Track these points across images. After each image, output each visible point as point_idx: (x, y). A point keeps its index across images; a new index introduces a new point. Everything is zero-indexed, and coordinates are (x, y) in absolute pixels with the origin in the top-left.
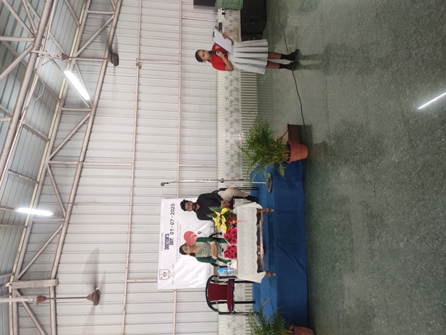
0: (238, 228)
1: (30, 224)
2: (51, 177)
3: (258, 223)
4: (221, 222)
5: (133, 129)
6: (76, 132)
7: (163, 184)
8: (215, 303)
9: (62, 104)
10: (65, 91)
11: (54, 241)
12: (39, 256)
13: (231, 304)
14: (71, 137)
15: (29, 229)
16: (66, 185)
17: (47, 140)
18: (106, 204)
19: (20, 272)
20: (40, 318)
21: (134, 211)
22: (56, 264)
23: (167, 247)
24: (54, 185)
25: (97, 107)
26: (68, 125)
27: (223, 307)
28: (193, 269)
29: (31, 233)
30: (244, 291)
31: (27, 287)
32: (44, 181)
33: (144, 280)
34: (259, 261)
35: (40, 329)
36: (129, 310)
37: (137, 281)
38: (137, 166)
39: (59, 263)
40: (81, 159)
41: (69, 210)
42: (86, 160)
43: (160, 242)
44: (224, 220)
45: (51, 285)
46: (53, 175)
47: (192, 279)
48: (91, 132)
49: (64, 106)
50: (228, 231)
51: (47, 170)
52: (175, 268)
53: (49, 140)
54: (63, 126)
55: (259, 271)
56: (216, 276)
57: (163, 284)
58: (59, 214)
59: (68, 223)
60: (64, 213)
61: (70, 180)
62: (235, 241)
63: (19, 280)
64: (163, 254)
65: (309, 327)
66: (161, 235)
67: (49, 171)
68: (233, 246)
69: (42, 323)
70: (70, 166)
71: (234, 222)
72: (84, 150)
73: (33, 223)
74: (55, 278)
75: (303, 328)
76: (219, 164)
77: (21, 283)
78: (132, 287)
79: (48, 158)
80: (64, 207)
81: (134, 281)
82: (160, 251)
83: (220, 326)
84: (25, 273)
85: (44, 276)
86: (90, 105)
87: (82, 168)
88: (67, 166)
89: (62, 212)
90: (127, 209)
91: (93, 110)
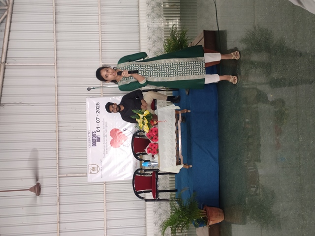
0: (160, 127)
4: (143, 123)
5: (52, 27)
8: (141, 192)
13: (156, 192)
21: (60, 111)
23: (94, 144)
27: (149, 196)
28: (120, 164)
30: (168, 182)
33: (74, 174)
36: (62, 201)
37: (68, 175)
38: (59, 66)
40: (3, 60)
42: (8, 61)
43: (88, 139)
44: (146, 121)
47: (120, 172)
48: (10, 31)
50: (150, 131)
52: (103, 163)
57: (92, 178)
62: (156, 139)
64: (91, 150)
65: (220, 208)
66: (88, 133)
68: (155, 143)
71: (155, 122)
72: (5, 51)
78: (64, 181)
81: (65, 175)
82: (88, 148)
83: (147, 212)
86: (6, 3)
91: (10, 7)
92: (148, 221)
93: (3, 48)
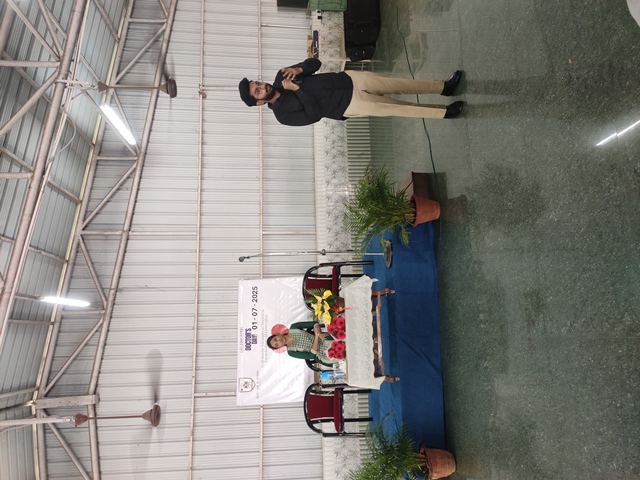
0: (347, 316)
1: (59, 318)
2: (85, 253)
3: (374, 310)
4: (323, 310)
5: (196, 184)
6: (118, 189)
7: (241, 260)
8: (316, 422)
9: (97, 151)
10: (101, 133)
11: (91, 342)
12: (71, 364)
13: (340, 422)
14: (111, 197)
15: (57, 326)
16: (106, 264)
17: (77, 202)
18: (161, 289)
19: (47, 386)
20: (76, 449)
21: (201, 298)
22: (95, 374)
23: (248, 347)
24: (90, 264)
25: (146, 154)
26: (107, 179)
27: (329, 427)
28: (285, 377)
29: (59, 332)
30: (357, 406)
31: (56, 406)
32: (75, 260)
33: (218, 394)
34: (376, 362)
35: (77, 463)
36: (198, 435)
37: (209, 394)
38: (203, 235)
39: (99, 372)
40: (126, 228)
41: (111, 298)
42: (132, 229)
44: (327, 307)
45: (89, 403)
46: (88, 251)
47: (284, 390)
48: (138, 190)
49: (100, 153)
50: (333, 322)
51: (78, 244)
52: (261, 376)
53: (81, 202)
54: (99, 182)
55: (377, 375)
56: (317, 384)
57: (244, 399)
58: (98, 305)
59: (111, 317)
60: (105, 303)
61: (112, 257)
62: (343, 335)
63: (46, 396)
64: (243, 356)
65: (446, 449)
66: (239, 330)
67: (82, 245)
68: (340, 342)
69: (79, 456)
70: (111, 237)
71: (341, 308)
72: (129, 215)
73: (62, 318)
74: (95, 393)
75: (439, 450)
76: (319, 229)
77: (48, 400)
78: (202, 403)
79: (81, 227)
80: (104, 294)
81: (204, 394)
82: (239, 353)
83: (325, 454)
84: (53, 387)
85: (79, 391)
86: (136, 152)
87: (128, 239)
88: (107, 238)
89: (102, 302)
90: (192, 295)
91: (141, 158)
92: (325, 468)
93: (127, 212)
